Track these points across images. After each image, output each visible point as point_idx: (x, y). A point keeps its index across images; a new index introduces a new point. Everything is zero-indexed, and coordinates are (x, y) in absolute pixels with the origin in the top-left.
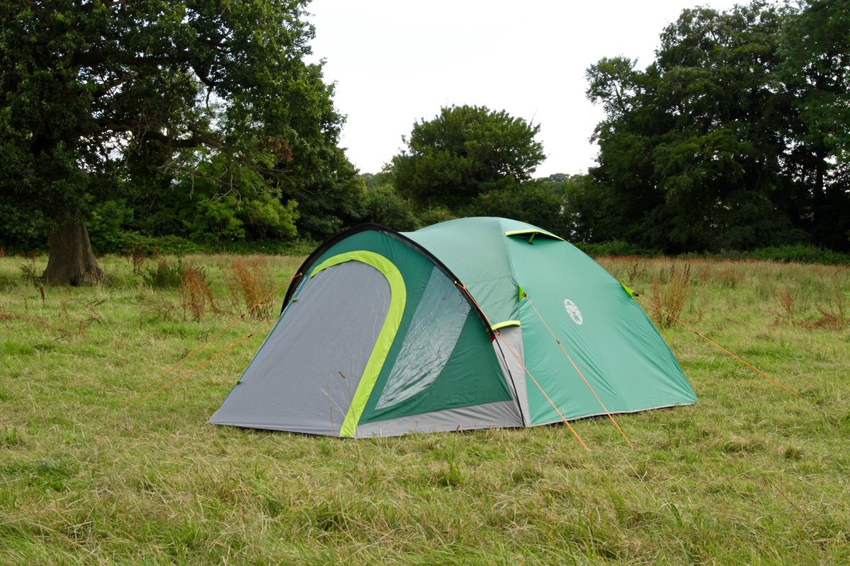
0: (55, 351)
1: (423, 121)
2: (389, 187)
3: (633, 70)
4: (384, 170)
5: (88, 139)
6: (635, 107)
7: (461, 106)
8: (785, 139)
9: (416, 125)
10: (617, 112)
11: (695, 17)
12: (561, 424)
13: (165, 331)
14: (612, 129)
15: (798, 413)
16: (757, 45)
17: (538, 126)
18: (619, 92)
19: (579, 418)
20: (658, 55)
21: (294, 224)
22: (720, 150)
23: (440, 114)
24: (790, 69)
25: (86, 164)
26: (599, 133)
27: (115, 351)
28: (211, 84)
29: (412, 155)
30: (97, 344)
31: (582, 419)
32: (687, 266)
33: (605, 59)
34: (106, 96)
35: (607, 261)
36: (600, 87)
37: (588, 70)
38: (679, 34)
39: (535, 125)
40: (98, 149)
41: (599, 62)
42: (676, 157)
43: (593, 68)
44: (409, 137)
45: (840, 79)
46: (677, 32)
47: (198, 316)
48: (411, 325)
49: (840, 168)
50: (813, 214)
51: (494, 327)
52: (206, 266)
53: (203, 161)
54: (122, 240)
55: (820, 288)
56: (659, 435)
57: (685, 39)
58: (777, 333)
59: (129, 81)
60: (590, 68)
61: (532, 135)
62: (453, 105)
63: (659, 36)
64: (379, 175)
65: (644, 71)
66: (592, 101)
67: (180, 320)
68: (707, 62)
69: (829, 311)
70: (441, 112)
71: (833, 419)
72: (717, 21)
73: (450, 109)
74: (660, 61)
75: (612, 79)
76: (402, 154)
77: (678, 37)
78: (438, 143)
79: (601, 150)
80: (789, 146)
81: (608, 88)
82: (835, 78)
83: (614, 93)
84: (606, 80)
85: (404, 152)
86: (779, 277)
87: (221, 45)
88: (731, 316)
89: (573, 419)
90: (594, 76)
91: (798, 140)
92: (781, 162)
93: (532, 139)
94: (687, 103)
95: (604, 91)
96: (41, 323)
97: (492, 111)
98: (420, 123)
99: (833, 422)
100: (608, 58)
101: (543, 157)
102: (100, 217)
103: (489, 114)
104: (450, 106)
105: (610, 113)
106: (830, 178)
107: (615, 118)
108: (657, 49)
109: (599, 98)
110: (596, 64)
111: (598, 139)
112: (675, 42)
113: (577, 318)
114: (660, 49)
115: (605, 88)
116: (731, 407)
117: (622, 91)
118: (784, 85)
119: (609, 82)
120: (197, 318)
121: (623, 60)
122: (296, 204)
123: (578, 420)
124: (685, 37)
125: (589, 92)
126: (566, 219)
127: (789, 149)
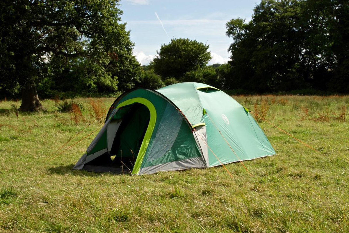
0: (18, 139)
1: (165, 45)
2: (152, 70)
3: (244, 23)
4: (150, 64)
5: (36, 55)
6: (245, 38)
7: (179, 38)
8: (302, 48)
9: (162, 46)
10: (238, 40)
11: (267, 3)
12: (221, 166)
13: (63, 130)
14: (236, 46)
15: (317, 158)
16: (290, 13)
17: (208, 46)
18: (239, 32)
19: (228, 163)
20: (253, 18)
21: (117, 85)
22: (277, 53)
23: (171, 42)
24: (303, 22)
25: (35, 65)
26: (232, 48)
27: (42, 139)
28: (82, 33)
29: (161, 58)
30: (36, 136)
31: (229, 164)
32: (267, 98)
33: (233, 20)
34: (42, 38)
35: (236, 97)
36: (231, 31)
37: (227, 24)
38: (261, 10)
39: (207, 45)
40: (40, 59)
41: (231, 21)
42: (261, 56)
43: (229, 23)
44: (159, 51)
45: (322, 25)
46: (260, 9)
47: (76, 123)
48: (159, 127)
49: (323, 59)
50: (313, 77)
51: (193, 127)
52: (82, 103)
53: (81, 62)
54: (51, 93)
55: (317, 105)
56: (262, 170)
57: (263, 11)
58: (304, 124)
59: (51, 32)
60: (227, 23)
61: (206, 49)
62: (176, 39)
63: (253, 10)
64: (149, 66)
65: (248, 24)
66: (229, 36)
67: (70, 125)
68: (271, 20)
69: (322, 114)
70: (171, 41)
71: (332, 160)
72: (275, 4)
73: (175, 40)
74: (254, 20)
75: (236, 27)
76: (157, 58)
77: (260, 11)
78: (170, 53)
79: (232, 54)
80: (303, 51)
81: (234, 31)
82: (320, 25)
83: (237, 33)
84: (234, 27)
85: (158, 57)
86: (301, 101)
87: (86, 17)
88: (285, 117)
89: (226, 164)
90: (229, 26)
91: (306, 49)
92: (300, 57)
93: (206, 51)
94: (264, 36)
95: (233, 32)
96: (14, 128)
97: (190, 40)
98: (164, 46)
99: (332, 162)
100: (234, 19)
101: (211, 58)
102: (42, 85)
103: (189, 41)
104: (174, 39)
105: (235, 40)
106: (319, 63)
107: (237, 42)
108: (253, 15)
109: (231, 35)
110: (229, 21)
111: (231, 50)
112: (259, 13)
113: (227, 122)
114: (254, 15)
115: (233, 31)
116: (289, 156)
117: (240, 32)
118: (301, 28)
119: (235, 29)
120: (76, 124)
121: (240, 20)
122: (117, 78)
123: (228, 164)
124: (263, 10)
125: (227, 33)
126: (220, 81)
127: (303, 52)
